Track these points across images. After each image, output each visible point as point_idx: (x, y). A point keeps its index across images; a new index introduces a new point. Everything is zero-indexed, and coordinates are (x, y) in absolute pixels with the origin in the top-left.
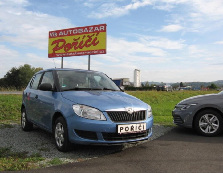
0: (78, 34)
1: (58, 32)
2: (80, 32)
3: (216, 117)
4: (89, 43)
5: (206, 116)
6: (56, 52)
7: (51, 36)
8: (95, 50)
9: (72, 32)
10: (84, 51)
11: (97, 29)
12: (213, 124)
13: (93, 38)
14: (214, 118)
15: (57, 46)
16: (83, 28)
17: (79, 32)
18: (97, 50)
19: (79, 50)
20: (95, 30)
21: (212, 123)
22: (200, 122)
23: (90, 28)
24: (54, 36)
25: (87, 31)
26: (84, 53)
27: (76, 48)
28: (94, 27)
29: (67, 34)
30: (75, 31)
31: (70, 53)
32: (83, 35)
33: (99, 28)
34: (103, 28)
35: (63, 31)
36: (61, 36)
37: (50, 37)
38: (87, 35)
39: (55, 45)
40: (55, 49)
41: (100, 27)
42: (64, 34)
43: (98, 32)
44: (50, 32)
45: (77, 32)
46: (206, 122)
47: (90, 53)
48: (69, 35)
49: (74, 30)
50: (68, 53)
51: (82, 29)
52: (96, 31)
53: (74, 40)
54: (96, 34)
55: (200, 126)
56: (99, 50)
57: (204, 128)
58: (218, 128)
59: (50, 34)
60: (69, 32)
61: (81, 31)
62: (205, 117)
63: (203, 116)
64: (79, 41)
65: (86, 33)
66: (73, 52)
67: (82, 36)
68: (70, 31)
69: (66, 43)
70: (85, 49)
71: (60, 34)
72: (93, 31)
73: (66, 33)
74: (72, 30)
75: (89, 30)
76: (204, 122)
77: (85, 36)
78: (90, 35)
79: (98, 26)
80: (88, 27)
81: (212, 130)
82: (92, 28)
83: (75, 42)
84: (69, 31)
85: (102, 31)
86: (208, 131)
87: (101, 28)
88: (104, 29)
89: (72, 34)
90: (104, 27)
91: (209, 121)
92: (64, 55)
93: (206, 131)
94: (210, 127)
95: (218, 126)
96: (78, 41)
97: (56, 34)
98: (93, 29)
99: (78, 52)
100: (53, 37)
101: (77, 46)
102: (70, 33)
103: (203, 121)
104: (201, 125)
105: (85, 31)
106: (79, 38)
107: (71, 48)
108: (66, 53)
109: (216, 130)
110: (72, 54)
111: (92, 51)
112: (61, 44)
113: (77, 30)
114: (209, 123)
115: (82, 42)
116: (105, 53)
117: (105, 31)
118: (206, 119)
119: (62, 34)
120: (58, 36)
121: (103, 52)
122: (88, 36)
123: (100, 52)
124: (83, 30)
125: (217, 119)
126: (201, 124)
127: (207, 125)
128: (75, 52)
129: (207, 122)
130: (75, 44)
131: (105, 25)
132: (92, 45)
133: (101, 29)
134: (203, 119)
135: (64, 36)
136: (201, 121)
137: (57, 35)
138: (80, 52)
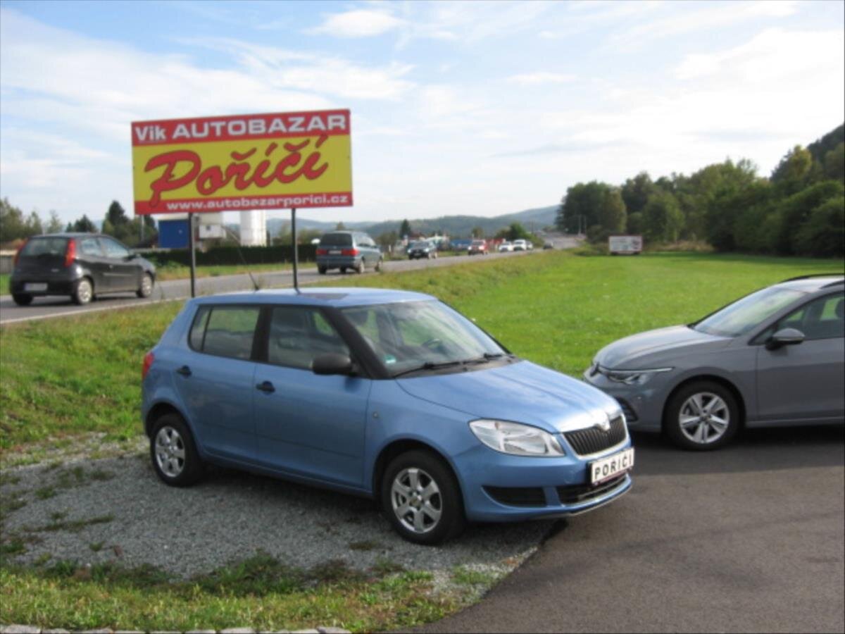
0: (247, 136)
1: (169, 126)
2: (255, 129)
3: (721, 400)
4: (289, 171)
5: (696, 399)
6: (165, 195)
7: (142, 137)
8: (315, 195)
9: (224, 129)
10: (275, 197)
11: (316, 124)
12: (715, 419)
13: (305, 153)
14: (717, 402)
15: (168, 174)
16: (268, 118)
17: (252, 132)
18: (320, 195)
19: (253, 189)
20: (311, 126)
21: (710, 417)
22: (681, 415)
23: (291, 119)
24: (152, 137)
25: (282, 128)
26: (272, 202)
27: (241, 185)
28: (308, 116)
29: (206, 133)
30: (237, 128)
31: (220, 200)
32: (266, 143)
33: (325, 122)
34: (338, 121)
35: (188, 123)
36: (182, 140)
37: (136, 142)
38: (281, 142)
39: (159, 172)
40: (158, 186)
41: (330, 118)
42: (195, 134)
43: (323, 135)
44: (135, 125)
45: (243, 131)
46: (695, 412)
47: (295, 201)
48: (212, 137)
49: (231, 125)
50: (215, 200)
51: (262, 122)
52: (316, 132)
53: (235, 155)
54: (314, 140)
55: (682, 426)
56: (329, 196)
57: (692, 430)
58: (726, 427)
59: (138, 130)
60: (212, 130)
61: (259, 129)
62: (693, 401)
63: (689, 400)
64: (254, 162)
65: (278, 134)
66: (232, 199)
67: (263, 145)
68: (218, 125)
69: (205, 166)
70: (276, 187)
71: (176, 134)
72: (302, 129)
73: (200, 129)
74: (223, 123)
75: (288, 125)
76: (692, 413)
77: (273, 147)
78: (295, 141)
79: (324, 115)
80: (286, 117)
81: (712, 432)
82: (300, 120)
83: (238, 162)
84: (213, 124)
85: (337, 131)
86: (703, 438)
87: (335, 121)
88: (343, 126)
89: (225, 136)
90: (342, 118)
91: (705, 411)
92: (199, 205)
93: (696, 438)
94: (706, 428)
95: (725, 422)
96: (248, 160)
97: (160, 134)
98: (305, 124)
99: (250, 198)
100: (148, 142)
101: (247, 177)
102: (218, 133)
103: (688, 411)
104: (684, 424)
105: (273, 129)
106: (253, 151)
107: (222, 184)
108: (205, 201)
109: (720, 433)
110: (228, 206)
111: (302, 196)
112: (182, 169)
113: (242, 123)
114: (704, 415)
115: (264, 165)
116: (349, 203)
117: (347, 131)
118: (696, 406)
119: (186, 133)
120: (169, 141)
121: (344, 199)
122: (288, 147)
123: (333, 200)
124: (268, 125)
125: (723, 406)
126: (685, 420)
127: (699, 422)
128: (239, 198)
129: (698, 415)
130: (238, 170)
131: (346, 113)
132: (302, 178)
133: (331, 125)
134: (688, 406)
135: (193, 140)
136: (684, 413)
137: (164, 137)
138: (259, 198)
